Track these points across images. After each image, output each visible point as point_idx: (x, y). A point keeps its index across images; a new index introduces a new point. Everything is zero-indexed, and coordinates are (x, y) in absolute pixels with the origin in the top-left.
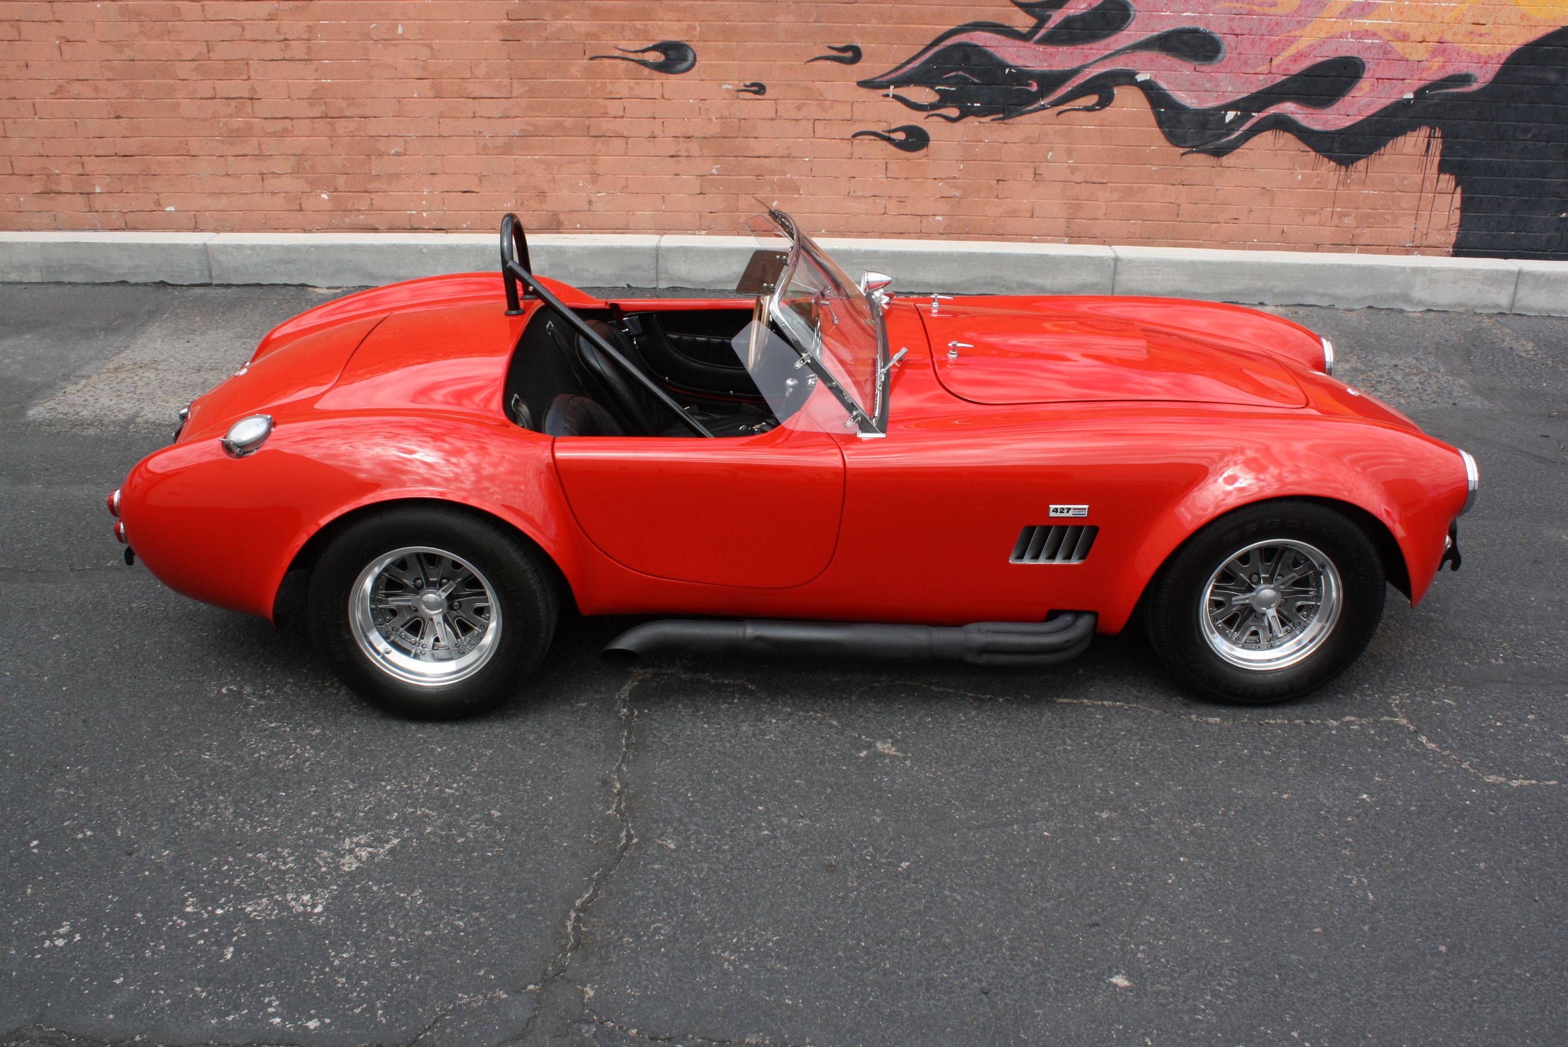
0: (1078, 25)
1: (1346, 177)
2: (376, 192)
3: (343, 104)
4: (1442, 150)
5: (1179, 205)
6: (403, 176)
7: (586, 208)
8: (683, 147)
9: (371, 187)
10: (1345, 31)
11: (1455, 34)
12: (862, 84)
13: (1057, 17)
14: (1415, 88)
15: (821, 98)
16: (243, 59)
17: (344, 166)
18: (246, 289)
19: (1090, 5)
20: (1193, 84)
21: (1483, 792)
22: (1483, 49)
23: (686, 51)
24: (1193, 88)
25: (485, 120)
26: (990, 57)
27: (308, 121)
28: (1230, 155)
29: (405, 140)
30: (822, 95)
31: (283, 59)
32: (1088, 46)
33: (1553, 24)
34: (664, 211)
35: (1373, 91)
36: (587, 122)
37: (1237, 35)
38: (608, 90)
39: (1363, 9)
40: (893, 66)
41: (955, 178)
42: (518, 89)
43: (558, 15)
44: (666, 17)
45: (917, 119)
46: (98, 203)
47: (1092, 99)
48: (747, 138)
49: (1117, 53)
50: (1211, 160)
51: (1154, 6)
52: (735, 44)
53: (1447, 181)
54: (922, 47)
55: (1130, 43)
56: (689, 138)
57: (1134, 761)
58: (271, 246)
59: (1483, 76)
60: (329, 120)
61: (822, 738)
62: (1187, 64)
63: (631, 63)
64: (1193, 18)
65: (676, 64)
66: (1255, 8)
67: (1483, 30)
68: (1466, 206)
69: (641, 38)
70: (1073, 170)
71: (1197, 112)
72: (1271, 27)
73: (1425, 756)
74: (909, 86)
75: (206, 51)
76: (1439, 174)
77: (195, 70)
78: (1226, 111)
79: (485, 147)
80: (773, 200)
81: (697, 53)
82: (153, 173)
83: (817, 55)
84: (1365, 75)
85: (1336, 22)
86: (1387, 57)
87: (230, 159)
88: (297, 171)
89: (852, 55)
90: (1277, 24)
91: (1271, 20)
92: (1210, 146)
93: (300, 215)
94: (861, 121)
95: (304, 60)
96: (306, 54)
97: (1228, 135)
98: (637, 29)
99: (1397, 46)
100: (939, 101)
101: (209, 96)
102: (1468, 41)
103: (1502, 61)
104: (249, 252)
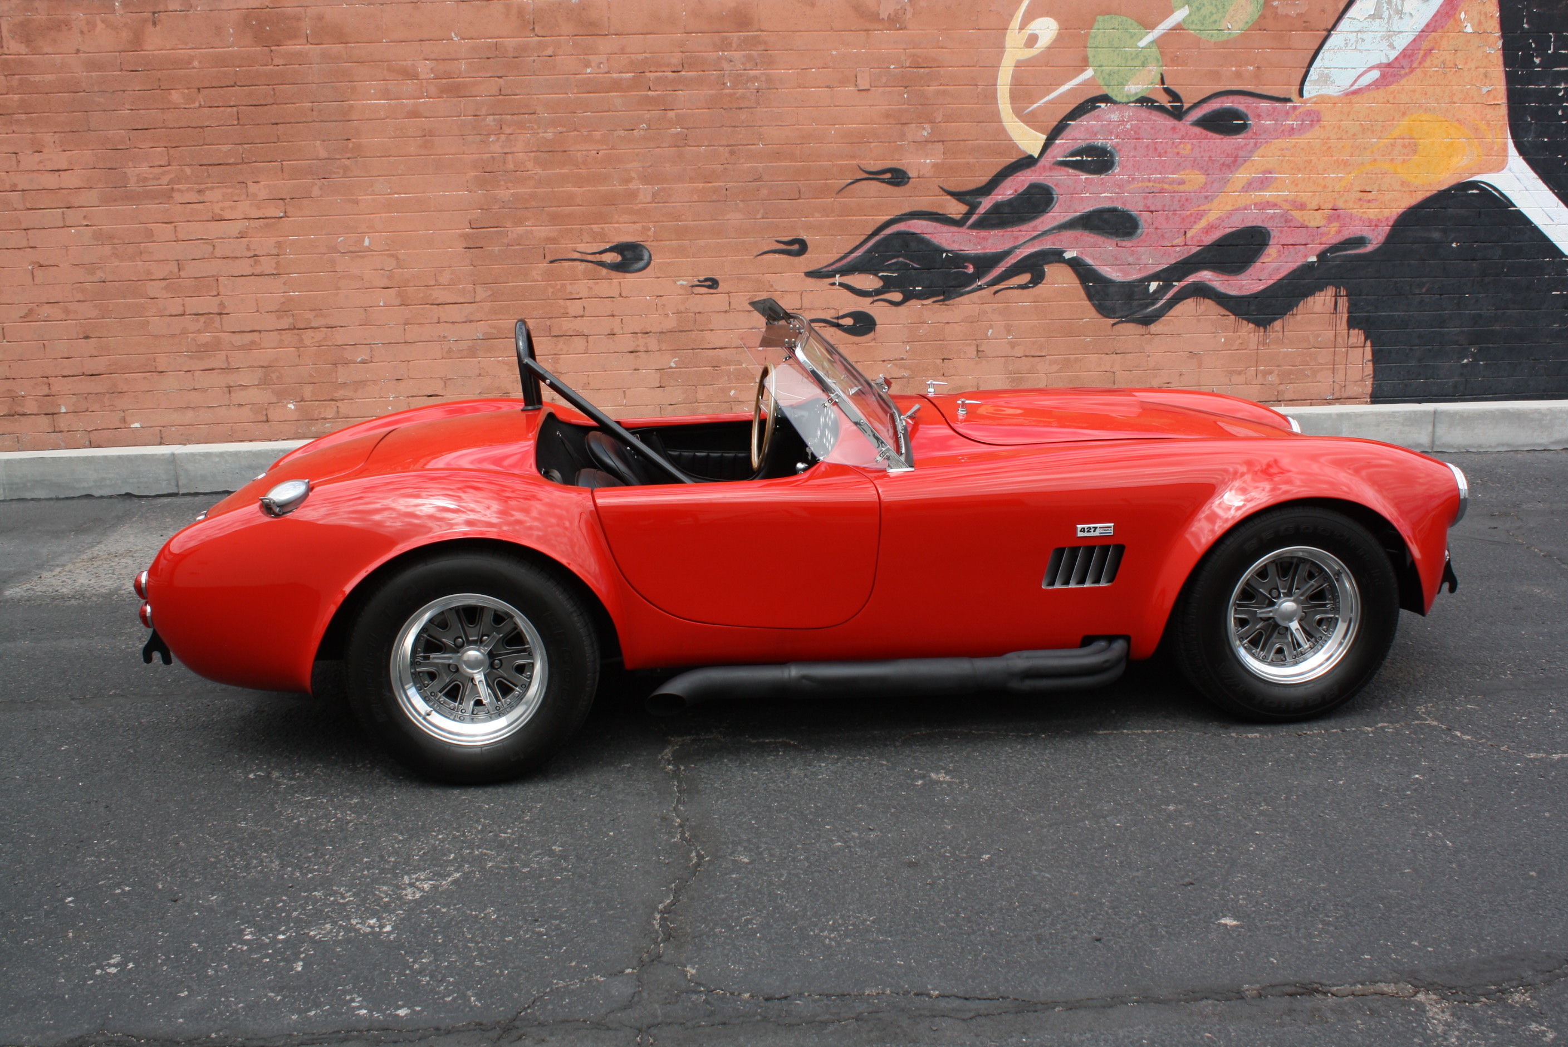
0: (1007, 210)
1: (1265, 337)
2: (343, 400)
3: (310, 315)
4: (1349, 308)
5: (1114, 373)
6: (369, 383)
8: (641, 342)
9: (337, 395)
10: (1248, 203)
11: (1346, 201)
12: (810, 274)
13: (986, 204)
14: (1317, 252)
15: (771, 290)
16: (213, 276)
17: (311, 375)
18: (214, 496)
19: (1016, 191)
20: (1116, 259)
21: (1527, 765)
22: (1372, 213)
23: (641, 251)
24: (1118, 263)
25: (449, 325)
26: (927, 243)
27: (276, 333)
28: (1157, 323)
29: (371, 348)
30: (772, 286)
31: (253, 275)
32: (1016, 229)
33: (1430, 189)
34: (625, 406)
35: (1280, 256)
36: (548, 323)
37: (1152, 212)
38: (568, 291)
39: (1262, 182)
40: (837, 256)
41: (902, 359)
42: (481, 293)
43: (519, 222)
44: (621, 220)
45: (864, 305)
46: (63, 423)
47: (1025, 278)
48: (703, 330)
49: (1045, 233)
50: (1140, 329)
51: (1075, 189)
52: (687, 242)
53: (1357, 336)
54: (864, 237)
55: (1056, 224)
56: (647, 333)
57: (1186, 769)
58: (240, 452)
59: (1376, 238)
60: (296, 331)
61: (875, 774)
62: (1109, 241)
63: (590, 264)
64: (1110, 198)
65: (633, 263)
66: (1166, 186)
67: (1370, 196)
68: (1377, 358)
69: (598, 240)
70: (1013, 345)
71: (1123, 284)
72: (1181, 203)
73: (1463, 745)
74: (853, 274)
75: (176, 270)
76: (1349, 330)
77: (166, 288)
78: (1149, 282)
79: (450, 350)
80: (730, 389)
81: (652, 252)
82: (120, 391)
83: (766, 249)
84: (1271, 242)
85: (1239, 195)
86: (1288, 224)
87: (197, 373)
88: (264, 383)
89: (798, 247)
90: (1187, 200)
91: (1181, 196)
92: (1138, 315)
93: (266, 426)
94: (810, 309)
95: (273, 274)
96: (275, 269)
97: (1153, 304)
98: (594, 232)
99: (1296, 214)
100: (883, 287)
101: (179, 313)
102: (1358, 207)
103: (1391, 223)
104: (217, 460)
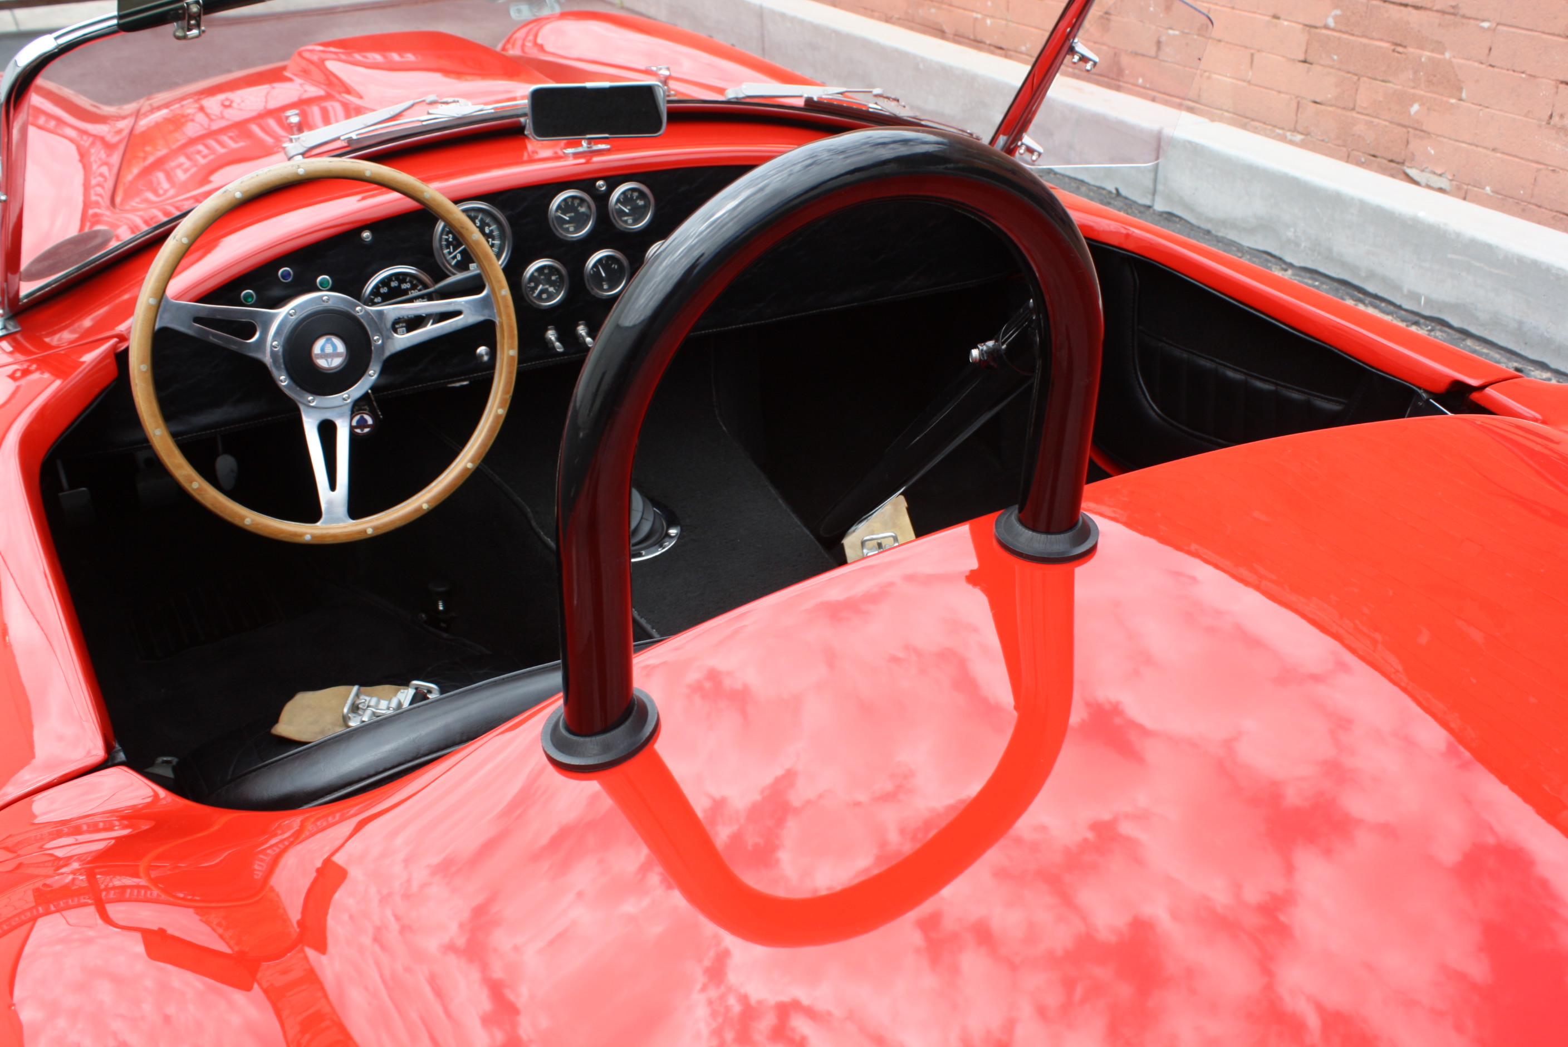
7: (1152, 52)
